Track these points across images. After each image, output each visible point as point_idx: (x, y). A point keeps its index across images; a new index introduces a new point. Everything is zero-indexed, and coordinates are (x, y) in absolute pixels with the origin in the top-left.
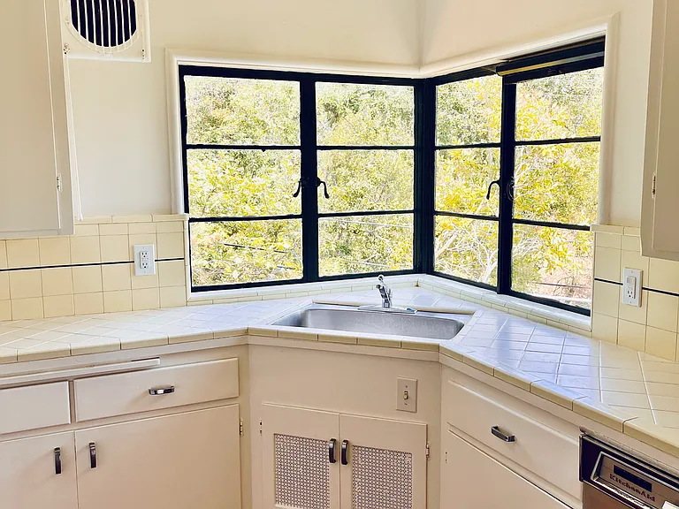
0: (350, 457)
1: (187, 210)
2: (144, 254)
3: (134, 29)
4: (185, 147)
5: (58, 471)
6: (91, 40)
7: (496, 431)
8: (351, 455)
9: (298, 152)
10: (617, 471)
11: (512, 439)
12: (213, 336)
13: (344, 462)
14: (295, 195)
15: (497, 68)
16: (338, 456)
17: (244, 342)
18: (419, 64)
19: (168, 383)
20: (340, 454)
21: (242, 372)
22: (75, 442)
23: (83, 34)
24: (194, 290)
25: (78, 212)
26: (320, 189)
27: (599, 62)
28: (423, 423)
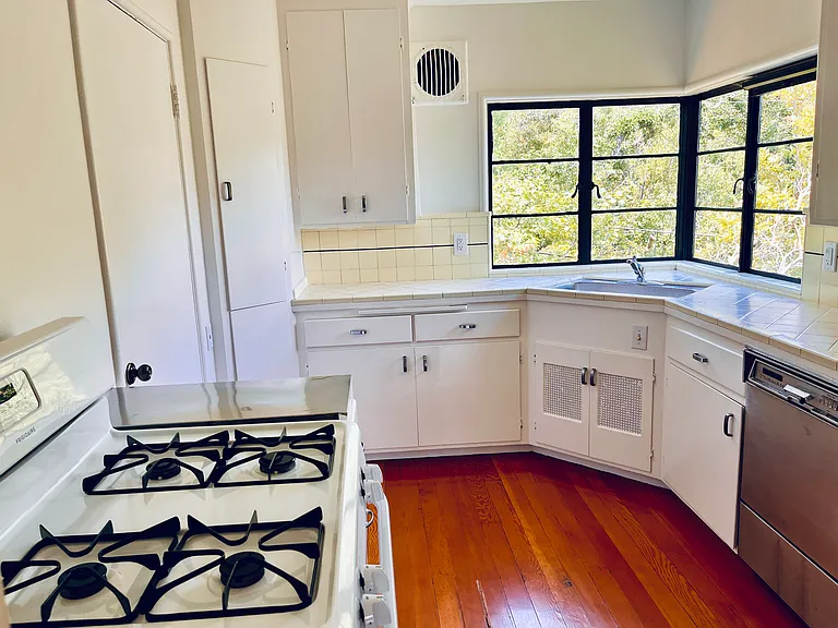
0: (597, 382)
1: (490, 209)
2: (460, 240)
3: (457, 82)
4: (491, 163)
5: (405, 370)
6: (429, 92)
7: (696, 357)
8: (598, 379)
9: (577, 163)
10: (765, 371)
11: (705, 360)
12: (502, 293)
13: (593, 384)
14: (573, 197)
15: (744, 84)
16: (588, 380)
17: (524, 298)
18: (684, 85)
19: (472, 323)
20: (589, 378)
21: (522, 319)
22: (415, 353)
23: (425, 89)
24: (494, 267)
25: (419, 213)
26: (594, 191)
27: (812, 77)
28: (652, 358)
